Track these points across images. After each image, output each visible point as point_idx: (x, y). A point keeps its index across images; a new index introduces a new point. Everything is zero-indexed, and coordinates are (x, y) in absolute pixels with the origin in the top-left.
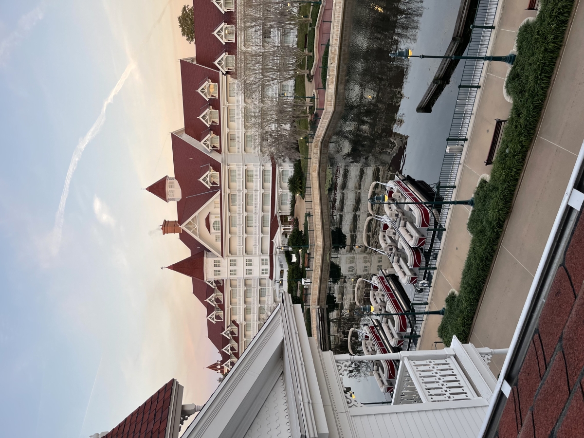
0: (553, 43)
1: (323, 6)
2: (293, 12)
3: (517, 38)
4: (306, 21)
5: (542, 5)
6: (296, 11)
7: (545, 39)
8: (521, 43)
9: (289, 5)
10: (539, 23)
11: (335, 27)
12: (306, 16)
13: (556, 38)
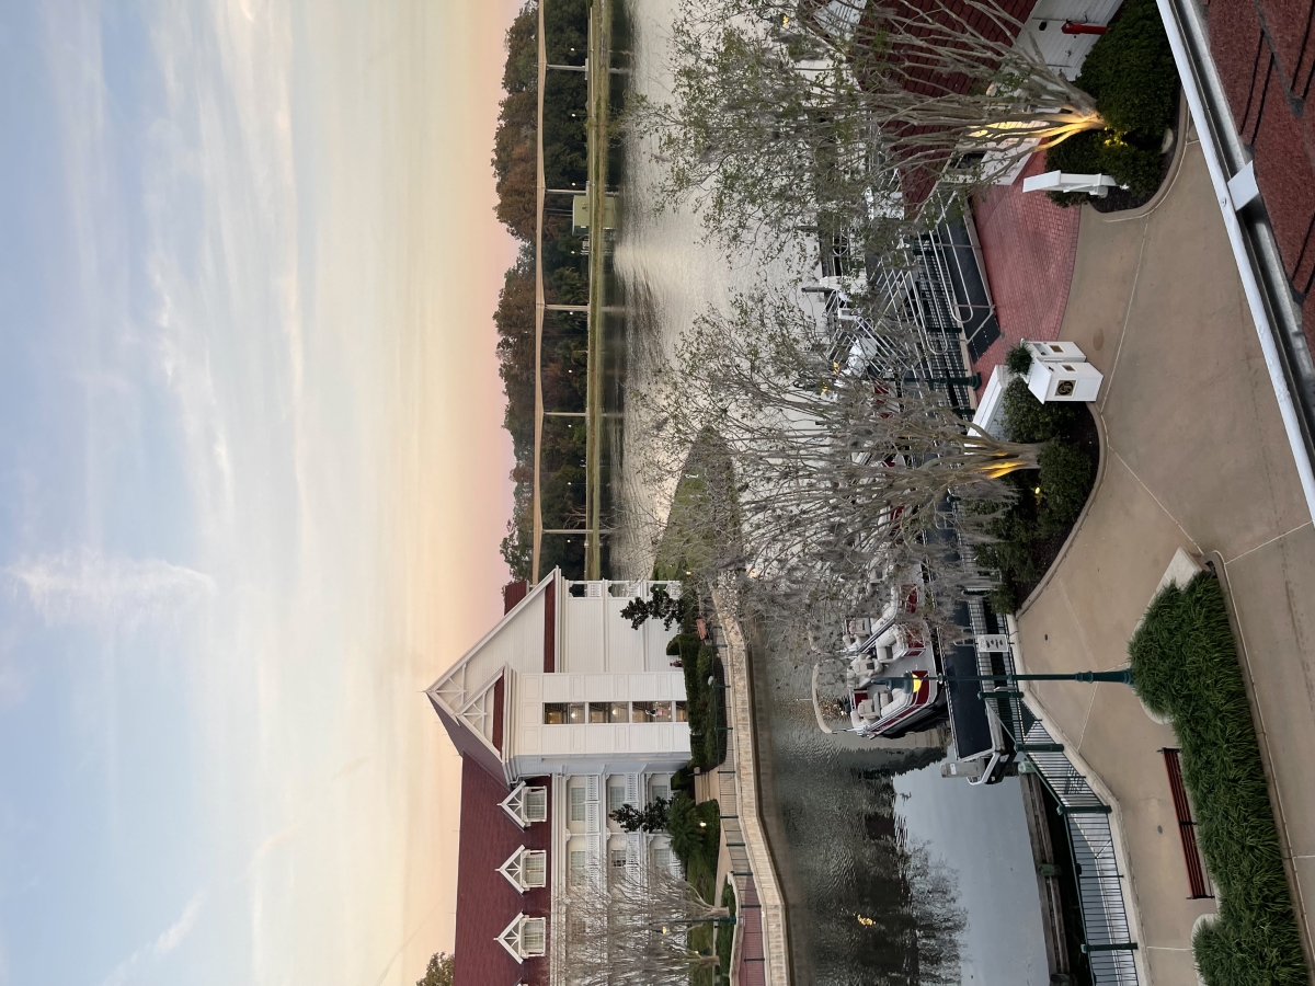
0: (1284, 965)
1: (740, 926)
2: (675, 944)
3: (1197, 964)
4: (706, 962)
5: (1219, 885)
6: (682, 943)
7: (1263, 959)
8: (1212, 974)
9: (665, 931)
10: (1230, 925)
11: (775, 971)
12: (706, 952)
13: (1284, 952)
